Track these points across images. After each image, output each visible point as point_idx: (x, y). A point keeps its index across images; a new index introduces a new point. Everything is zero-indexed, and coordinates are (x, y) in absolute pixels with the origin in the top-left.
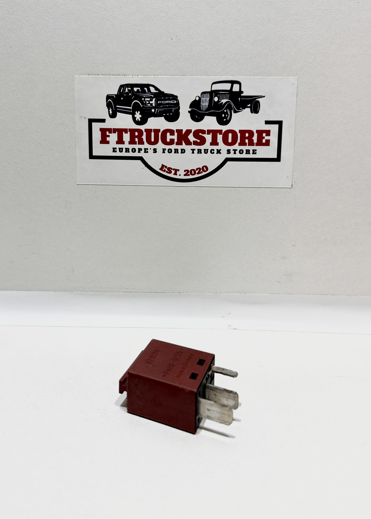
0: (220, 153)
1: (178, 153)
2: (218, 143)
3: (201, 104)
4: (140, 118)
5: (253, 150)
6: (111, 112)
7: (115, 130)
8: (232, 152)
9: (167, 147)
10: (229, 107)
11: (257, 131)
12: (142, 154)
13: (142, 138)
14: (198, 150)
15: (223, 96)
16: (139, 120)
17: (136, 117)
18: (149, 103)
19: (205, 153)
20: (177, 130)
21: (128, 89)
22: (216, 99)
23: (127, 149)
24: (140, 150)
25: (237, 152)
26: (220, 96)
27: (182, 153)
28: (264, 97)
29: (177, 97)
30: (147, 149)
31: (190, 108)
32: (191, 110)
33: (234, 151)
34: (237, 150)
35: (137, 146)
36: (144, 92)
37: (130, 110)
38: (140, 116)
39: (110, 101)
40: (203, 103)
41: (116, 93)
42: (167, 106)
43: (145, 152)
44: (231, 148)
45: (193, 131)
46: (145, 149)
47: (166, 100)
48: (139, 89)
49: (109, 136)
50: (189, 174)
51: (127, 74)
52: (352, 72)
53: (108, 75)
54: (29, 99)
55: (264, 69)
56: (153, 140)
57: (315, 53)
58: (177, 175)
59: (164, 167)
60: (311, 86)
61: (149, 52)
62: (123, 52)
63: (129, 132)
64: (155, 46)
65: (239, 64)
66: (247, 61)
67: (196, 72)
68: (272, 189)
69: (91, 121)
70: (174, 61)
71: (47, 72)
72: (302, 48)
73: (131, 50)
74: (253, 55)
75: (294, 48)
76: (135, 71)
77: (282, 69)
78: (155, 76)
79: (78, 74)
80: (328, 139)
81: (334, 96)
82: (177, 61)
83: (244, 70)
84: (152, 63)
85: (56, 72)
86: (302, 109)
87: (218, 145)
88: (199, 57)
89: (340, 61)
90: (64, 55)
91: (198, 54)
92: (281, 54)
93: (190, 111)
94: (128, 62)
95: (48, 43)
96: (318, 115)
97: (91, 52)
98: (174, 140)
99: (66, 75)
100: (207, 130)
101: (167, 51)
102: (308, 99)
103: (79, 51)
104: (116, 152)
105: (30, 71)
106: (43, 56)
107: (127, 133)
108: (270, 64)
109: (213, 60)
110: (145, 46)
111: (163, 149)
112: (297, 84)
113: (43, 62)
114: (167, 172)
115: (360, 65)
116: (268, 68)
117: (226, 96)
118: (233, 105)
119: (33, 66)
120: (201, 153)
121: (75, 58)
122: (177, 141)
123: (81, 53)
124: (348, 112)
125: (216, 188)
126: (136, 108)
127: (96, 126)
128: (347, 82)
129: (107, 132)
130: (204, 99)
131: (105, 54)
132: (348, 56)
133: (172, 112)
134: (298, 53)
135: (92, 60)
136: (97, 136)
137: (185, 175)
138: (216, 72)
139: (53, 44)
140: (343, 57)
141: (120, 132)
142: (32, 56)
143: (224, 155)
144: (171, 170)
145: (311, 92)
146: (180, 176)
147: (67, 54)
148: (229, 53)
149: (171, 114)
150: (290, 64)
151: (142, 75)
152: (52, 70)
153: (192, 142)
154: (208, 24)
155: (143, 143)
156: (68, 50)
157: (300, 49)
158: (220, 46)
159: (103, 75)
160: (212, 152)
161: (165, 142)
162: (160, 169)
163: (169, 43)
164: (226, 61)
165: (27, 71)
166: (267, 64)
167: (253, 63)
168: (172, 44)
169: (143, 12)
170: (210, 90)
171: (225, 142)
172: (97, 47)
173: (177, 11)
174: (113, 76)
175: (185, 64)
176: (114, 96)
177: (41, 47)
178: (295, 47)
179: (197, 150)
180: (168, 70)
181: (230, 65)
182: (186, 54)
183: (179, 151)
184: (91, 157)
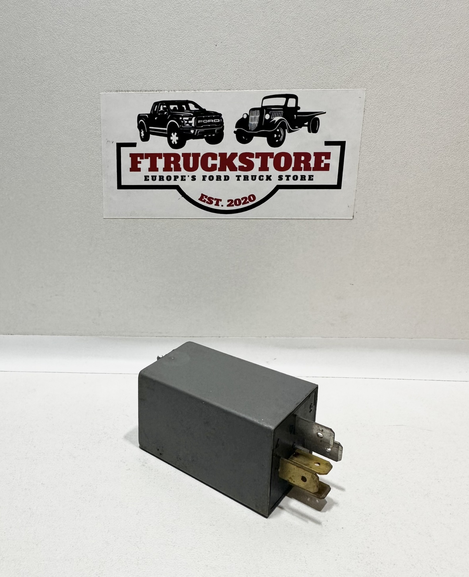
0: (270, 180)
1: (220, 180)
2: (269, 167)
3: (250, 122)
4: (177, 140)
5: (310, 176)
6: (143, 135)
7: (147, 156)
8: (285, 178)
9: (208, 174)
10: (283, 126)
11: (315, 154)
12: (178, 182)
13: (179, 165)
14: (244, 176)
15: (275, 112)
16: (176, 143)
17: (172, 140)
18: (188, 123)
19: (252, 179)
20: (219, 153)
21: (163, 106)
22: (267, 117)
23: (161, 177)
24: (176, 177)
25: (291, 178)
26: (272, 112)
27: (225, 180)
28: (325, 113)
29: (220, 115)
30: (185, 176)
31: (236, 127)
33: (286, 177)
34: (290, 176)
35: (172, 174)
36: (182, 110)
37: (165, 131)
38: (177, 138)
39: (141, 122)
41: (149, 113)
42: (209, 125)
43: (182, 180)
44: (284, 173)
45: (238, 155)
46: (182, 176)
47: (208, 119)
48: (176, 106)
49: (140, 162)
50: (232, 204)
51: (161, 89)
53: (140, 91)
55: (326, 80)
56: (191, 166)
58: (218, 205)
60: (382, 99)
61: (189, 62)
62: (158, 63)
63: (163, 157)
64: (195, 54)
65: (296, 74)
66: (306, 70)
67: (244, 86)
68: (330, 221)
69: (119, 146)
70: (218, 72)
73: (167, 60)
74: (313, 62)
76: (171, 85)
77: (348, 80)
78: (195, 90)
79: (105, 90)
81: (410, 110)
82: (222, 72)
83: (302, 82)
84: (191, 75)
86: (369, 127)
87: (268, 170)
88: (249, 67)
90: (88, 68)
91: (248, 63)
93: (236, 130)
94: (163, 74)
96: (388, 134)
97: (120, 63)
98: (216, 165)
99: (90, 91)
100: (256, 153)
101: (210, 61)
102: (377, 114)
104: (149, 180)
105: (48, 88)
107: (162, 158)
108: (334, 73)
109: (265, 71)
110: (184, 54)
111: (203, 176)
112: (366, 96)
114: (207, 202)
116: (331, 79)
118: (287, 123)
119: (51, 82)
120: (248, 180)
122: (219, 167)
123: (108, 64)
126: (173, 129)
127: (126, 152)
129: (139, 158)
130: (253, 117)
131: (136, 65)
133: (214, 133)
135: (120, 73)
136: (126, 162)
137: (228, 206)
138: (269, 85)
141: (153, 157)
143: (275, 182)
144: (212, 200)
145: (382, 106)
146: (222, 207)
147: (91, 67)
148: (284, 61)
149: (214, 135)
150: (358, 73)
151: (180, 90)
152: (73, 86)
153: (237, 168)
154: (261, 25)
155: (180, 170)
159: (133, 91)
160: (261, 178)
161: (205, 168)
162: (199, 199)
163: (213, 50)
164: (281, 71)
168: (216, 51)
169: (182, 11)
170: (260, 107)
171: (277, 166)
172: (127, 57)
173: (224, 10)
174: (145, 93)
175: (232, 76)
176: (147, 116)
177: (60, 58)
178: (366, 50)
179: (243, 177)
180: (211, 83)
181: (285, 75)
182: (233, 64)
183: (221, 178)
184: (120, 186)
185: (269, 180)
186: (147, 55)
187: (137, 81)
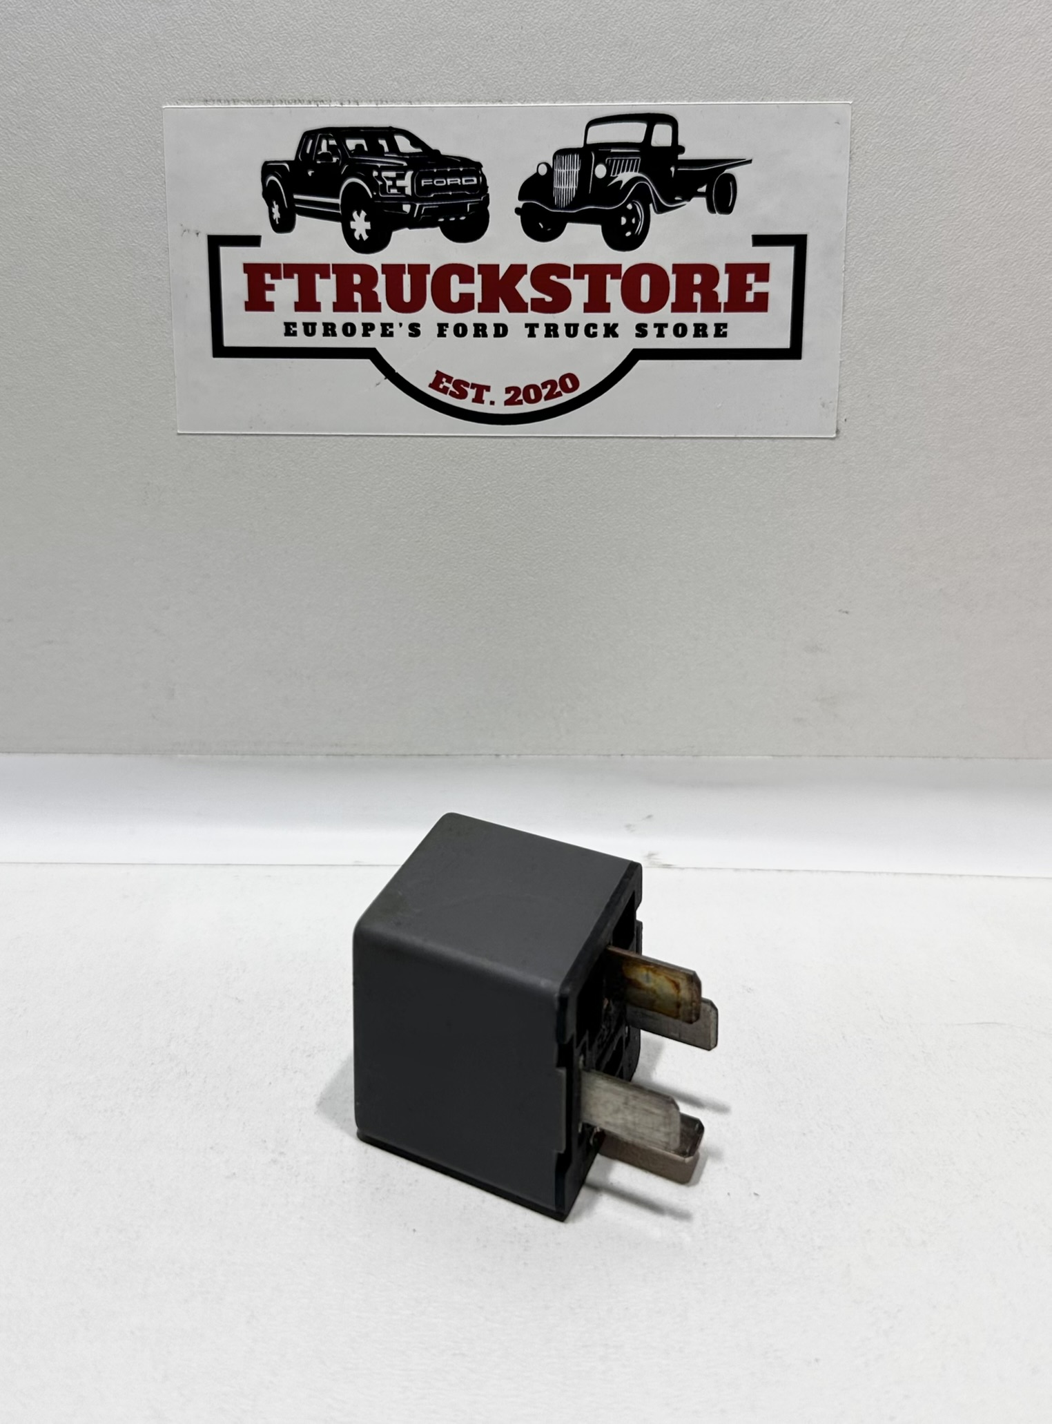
0: (616, 335)
1: (485, 335)
2: (609, 304)
3: (555, 186)
4: (367, 231)
5: (718, 326)
6: (277, 215)
7: (290, 270)
8: (652, 331)
9: (452, 319)
10: (642, 195)
11: (730, 268)
12: (375, 340)
13: (375, 295)
14: (547, 326)
15: (621, 160)
16: (365, 237)
17: (354, 230)
18: (394, 186)
19: (568, 334)
20: (480, 266)
21: (328, 143)
22: (600, 171)
23: (330, 327)
24: (368, 328)
25: (668, 331)
26: (612, 160)
27: (497, 335)
29: (479, 165)
30: (391, 325)
31: (520, 198)
32: (524, 205)
33: (657, 329)
34: (666, 325)
35: (358, 318)
36: (379, 151)
37: (335, 206)
38: (368, 225)
39: (272, 181)
40: (560, 183)
41: (292, 157)
42: (450, 193)
43: (384, 334)
44: (649, 319)
45: (530, 270)
46: (384, 326)
47: (446, 176)
48: (363, 142)
49: (271, 287)
50: (519, 398)
51: (323, 98)
52: (1024, 83)
53: (265, 102)
54: (24, 176)
55: (747, 77)
56: (407, 297)
57: (907, 26)
58: (482, 402)
59: (444, 380)
60: (894, 128)
61: (391, 28)
62: (312, 32)
63: (333, 273)
65: (670, 64)
66: (696, 51)
67: (537, 90)
68: (777, 442)
69: (216, 243)
70: (467, 55)
71: (77, 94)
72: (865, 12)
73: (335, 23)
74: (713, 33)
75: (841, 12)
76: (348, 88)
77: (804, 77)
78: (410, 102)
79: (174, 98)
80: (950, 288)
81: (968, 157)
82: (477, 57)
83: (687, 82)
84: (399, 62)
85: (105, 93)
86: (866, 199)
87: (608, 310)
88: (546, 44)
89: (986, 48)
90: (130, 42)
91: (544, 33)
92: (801, 30)
93: (521, 207)
94: (326, 60)
95: (80, 6)
96: (916, 217)
97: (210, 33)
98: (472, 295)
99: (135, 102)
100: (575, 266)
101: (446, 27)
102: (884, 166)
103: (173, 30)
104: (296, 335)
105: (24, 92)
106: (63, 45)
107: (328, 277)
108: (767, 62)
109: (590, 51)
110: (378, 11)
111: (439, 324)
112: (852, 121)
113: (64, 65)
114: (452, 394)
115: (1047, 60)
116: (761, 75)
117: (630, 160)
118: (652, 187)
119: (32, 77)
120: (556, 335)
121: (163, 51)
123: (181, 34)
124: (1010, 206)
125: (602, 440)
126: (355, 201)
127: (232, 259)
128: (1007, 112)
129: (268, 276)
130: (564, 171)
131: (255, 36)
132: (1010, 34)
133: (464, 212)
134: (852, 27)
135: (214, 57)
136: (235, 286)
137: (507, 403)
138: (600, 89)
139: (94, 7)
140: (994, 36)
141: (306, 274)
142: (30, 47)
143: (628, 342)
144: (466, 388)
145: (896, 144)
146: (492, 406)
147: (137, 39)
148: (639, 28)
149: (463, 218)
150: (828, 61)
151: (371, 101)
152: (91, 87)
153: (527, 304)
155: (377, 308)
156: (142, 27)
157: (859, 14)
158: (612, 9)
159: (249, 101)
160: (590, 331)
161: (443, 303)
162: (431, 386)
164: (632, 53)
165: (15, 92)
166: (758, 61)
167: (715, 58)
168: (462, 3)
170: (581, 145)
171: (631, 300)
172: (231, 17)
174: (280, 106)
175: (504, 66)
176: (287, 165)
177: (58, 18)
178: (845, 6)
179: (545, 328)
180: (451, 84)
181: (643, 66)
182: (506, 35)
183: (487, 331)
184: (220, 350)
185: (611, 336)
186: (282, 11)
187: (257, 76)
